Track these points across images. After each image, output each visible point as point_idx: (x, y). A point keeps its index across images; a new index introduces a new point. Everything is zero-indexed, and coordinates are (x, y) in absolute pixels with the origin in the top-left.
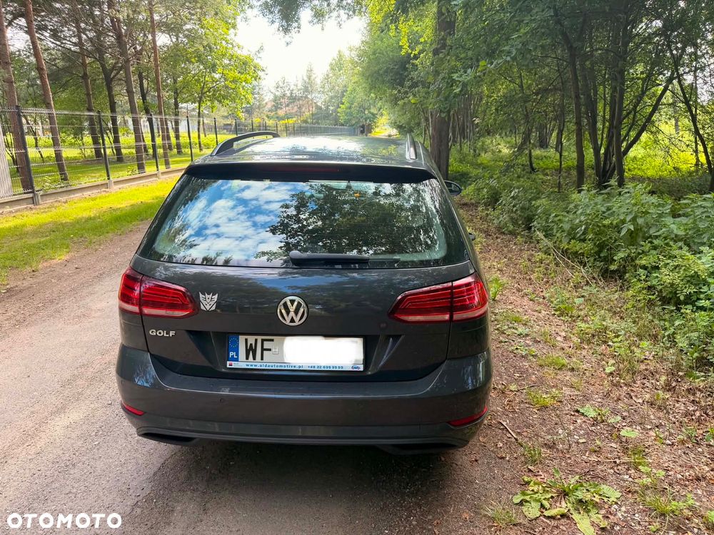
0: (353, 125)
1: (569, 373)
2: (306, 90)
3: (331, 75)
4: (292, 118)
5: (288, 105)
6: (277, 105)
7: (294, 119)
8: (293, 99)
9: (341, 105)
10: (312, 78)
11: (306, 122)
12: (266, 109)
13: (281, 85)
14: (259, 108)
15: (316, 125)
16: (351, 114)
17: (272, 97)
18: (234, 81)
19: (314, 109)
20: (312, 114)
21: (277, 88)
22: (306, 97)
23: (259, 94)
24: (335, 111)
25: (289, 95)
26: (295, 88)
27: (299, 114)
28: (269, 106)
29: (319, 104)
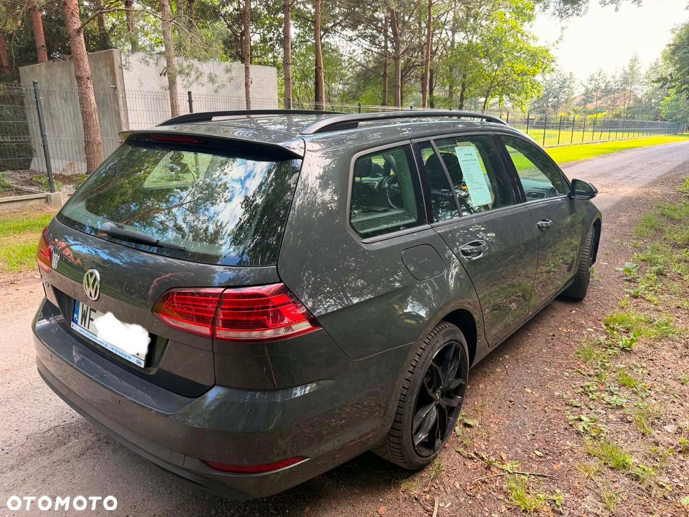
0: (676, 121)
1: (626, 480)
2: (625, 81)
3: (660, 64)
4: (602, 112)
5: (600, 98)
6: (588, 97)
7: (605, 113)
8: (607, 92)
9: (666, 98)
10: (635, 69)
11: (618, 116)
12: (574, 103)
13: (596, 77)
14: (566, 101)
15: (631, 120)
16: (677, 107)
17: (582, 90)
18: (523, 73)
19: (631, 102)
20: (628, 108)
21: (591, 80)
22: (624, 89)
23: (569, 87)
24: (658, 104)
25: (603, 87)
26: (612, 79)
27: (611, 108)
28: (578, 100)
29: (639, 96)
